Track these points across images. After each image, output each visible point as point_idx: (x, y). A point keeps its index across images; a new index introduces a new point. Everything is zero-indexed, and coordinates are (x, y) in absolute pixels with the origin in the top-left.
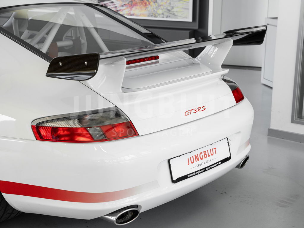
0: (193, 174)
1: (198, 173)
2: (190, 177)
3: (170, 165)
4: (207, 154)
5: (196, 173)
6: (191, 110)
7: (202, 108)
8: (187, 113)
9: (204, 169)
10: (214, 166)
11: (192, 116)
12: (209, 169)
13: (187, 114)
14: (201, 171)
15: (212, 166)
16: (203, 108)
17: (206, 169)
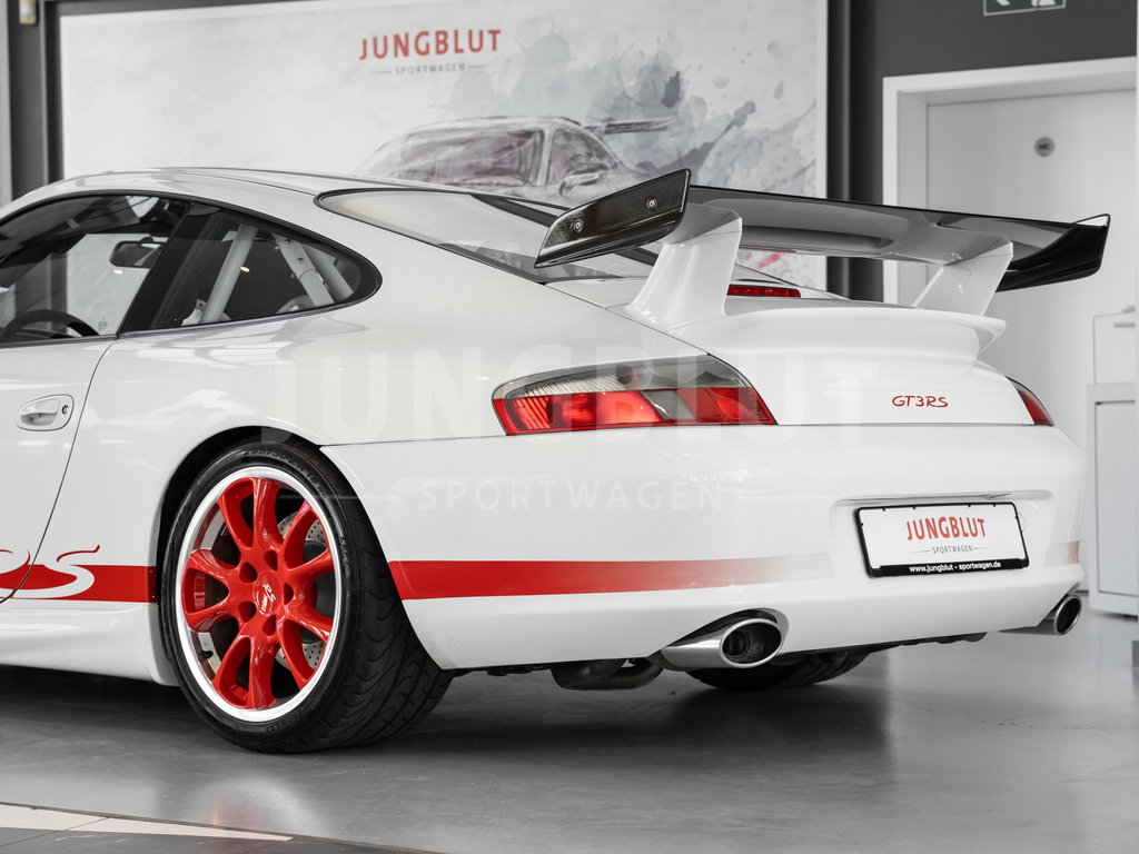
0: (923, 569)
1: (940, 569)
2: (916, 573)
3: (859, 525)
4: (959, 526)
5: (933, 569)
6: (909, 397)
7: (937, 401)
8: (900, 402)
9: (955, 564)
10: (981, 566)
11: (912, 413)
12: (967, 571)
13: (897, 402)
14: (946, 568)
15: (976, 566)
16: (940, 399)
17: (961, 567)
